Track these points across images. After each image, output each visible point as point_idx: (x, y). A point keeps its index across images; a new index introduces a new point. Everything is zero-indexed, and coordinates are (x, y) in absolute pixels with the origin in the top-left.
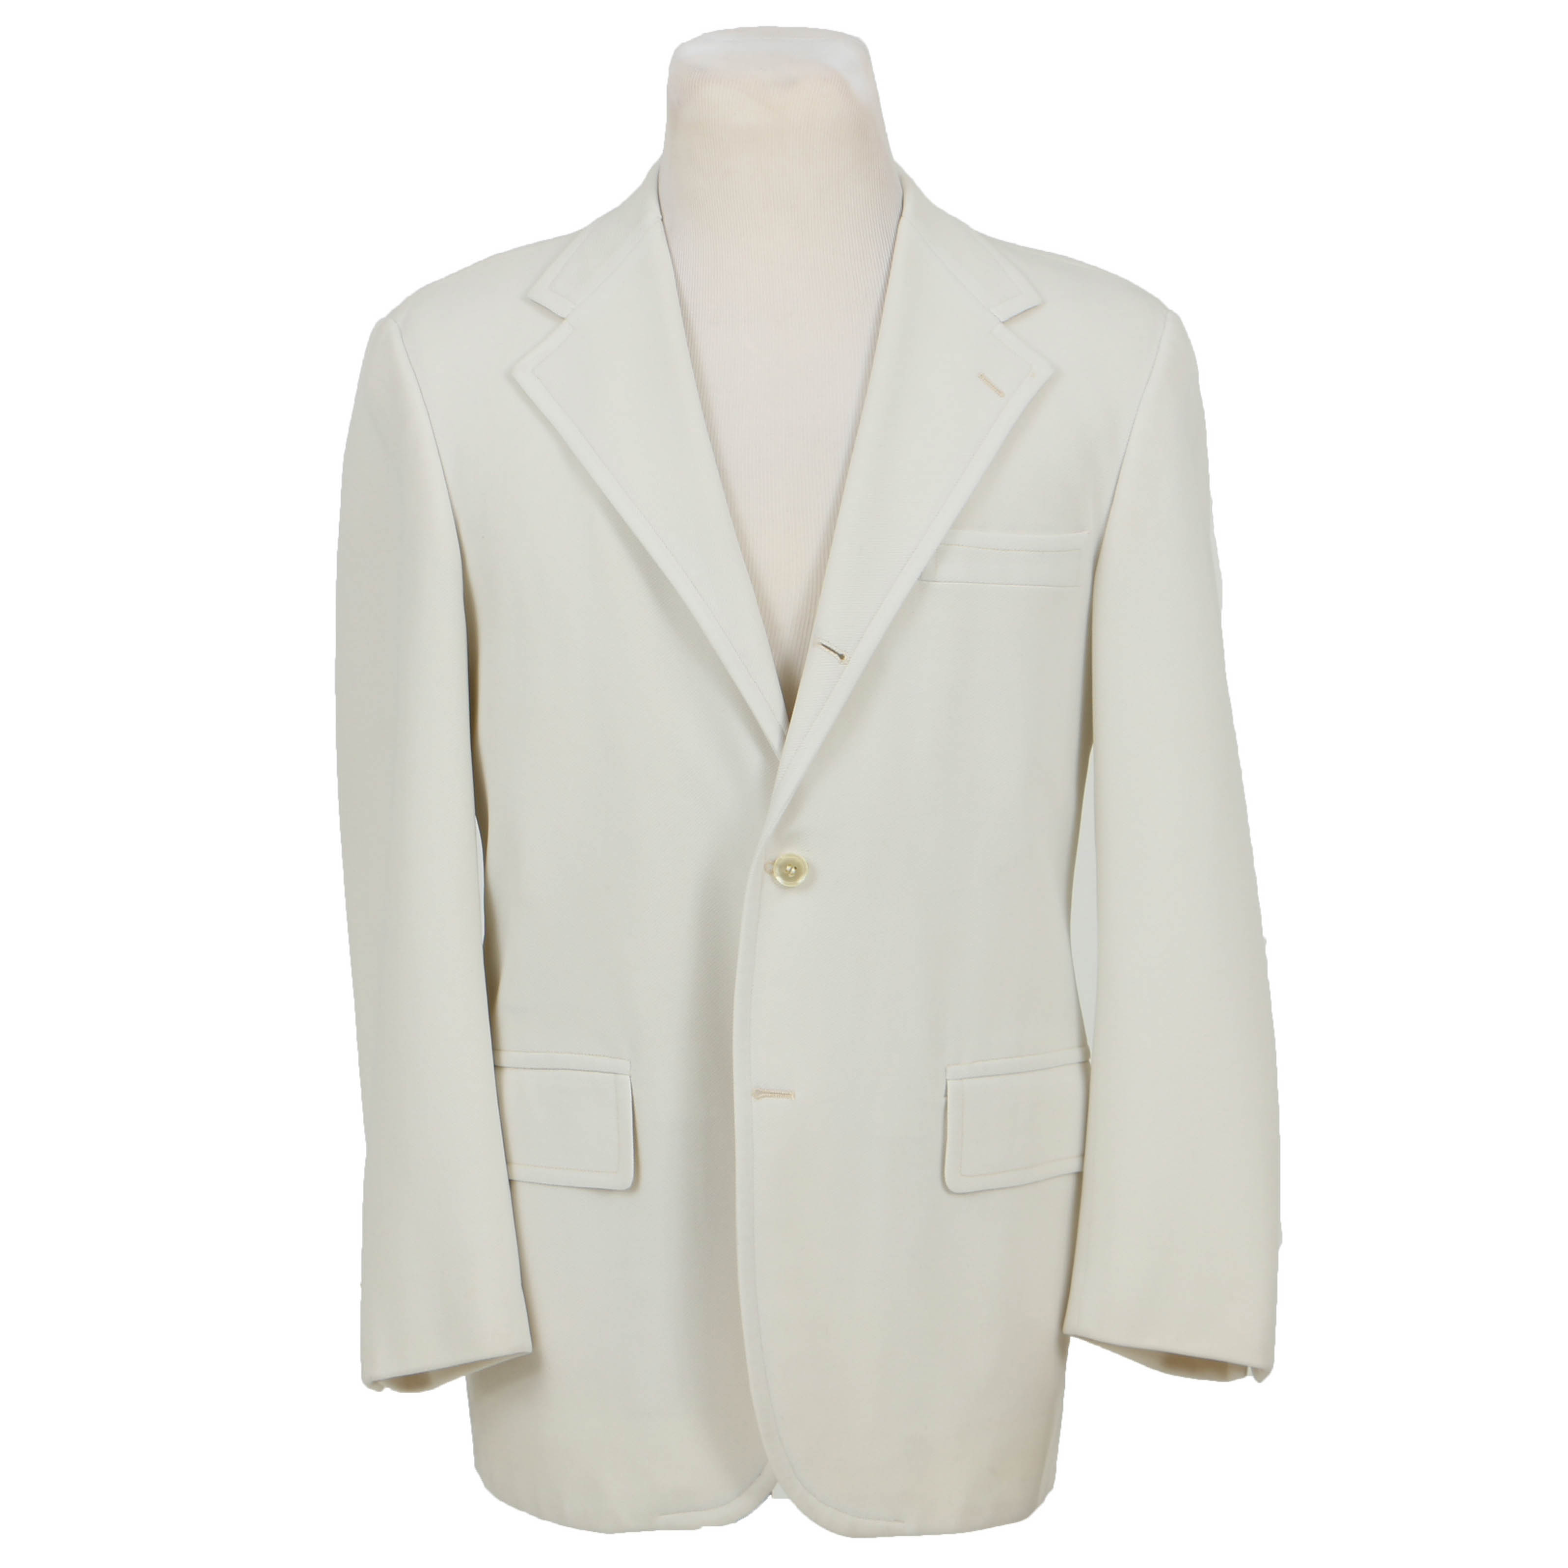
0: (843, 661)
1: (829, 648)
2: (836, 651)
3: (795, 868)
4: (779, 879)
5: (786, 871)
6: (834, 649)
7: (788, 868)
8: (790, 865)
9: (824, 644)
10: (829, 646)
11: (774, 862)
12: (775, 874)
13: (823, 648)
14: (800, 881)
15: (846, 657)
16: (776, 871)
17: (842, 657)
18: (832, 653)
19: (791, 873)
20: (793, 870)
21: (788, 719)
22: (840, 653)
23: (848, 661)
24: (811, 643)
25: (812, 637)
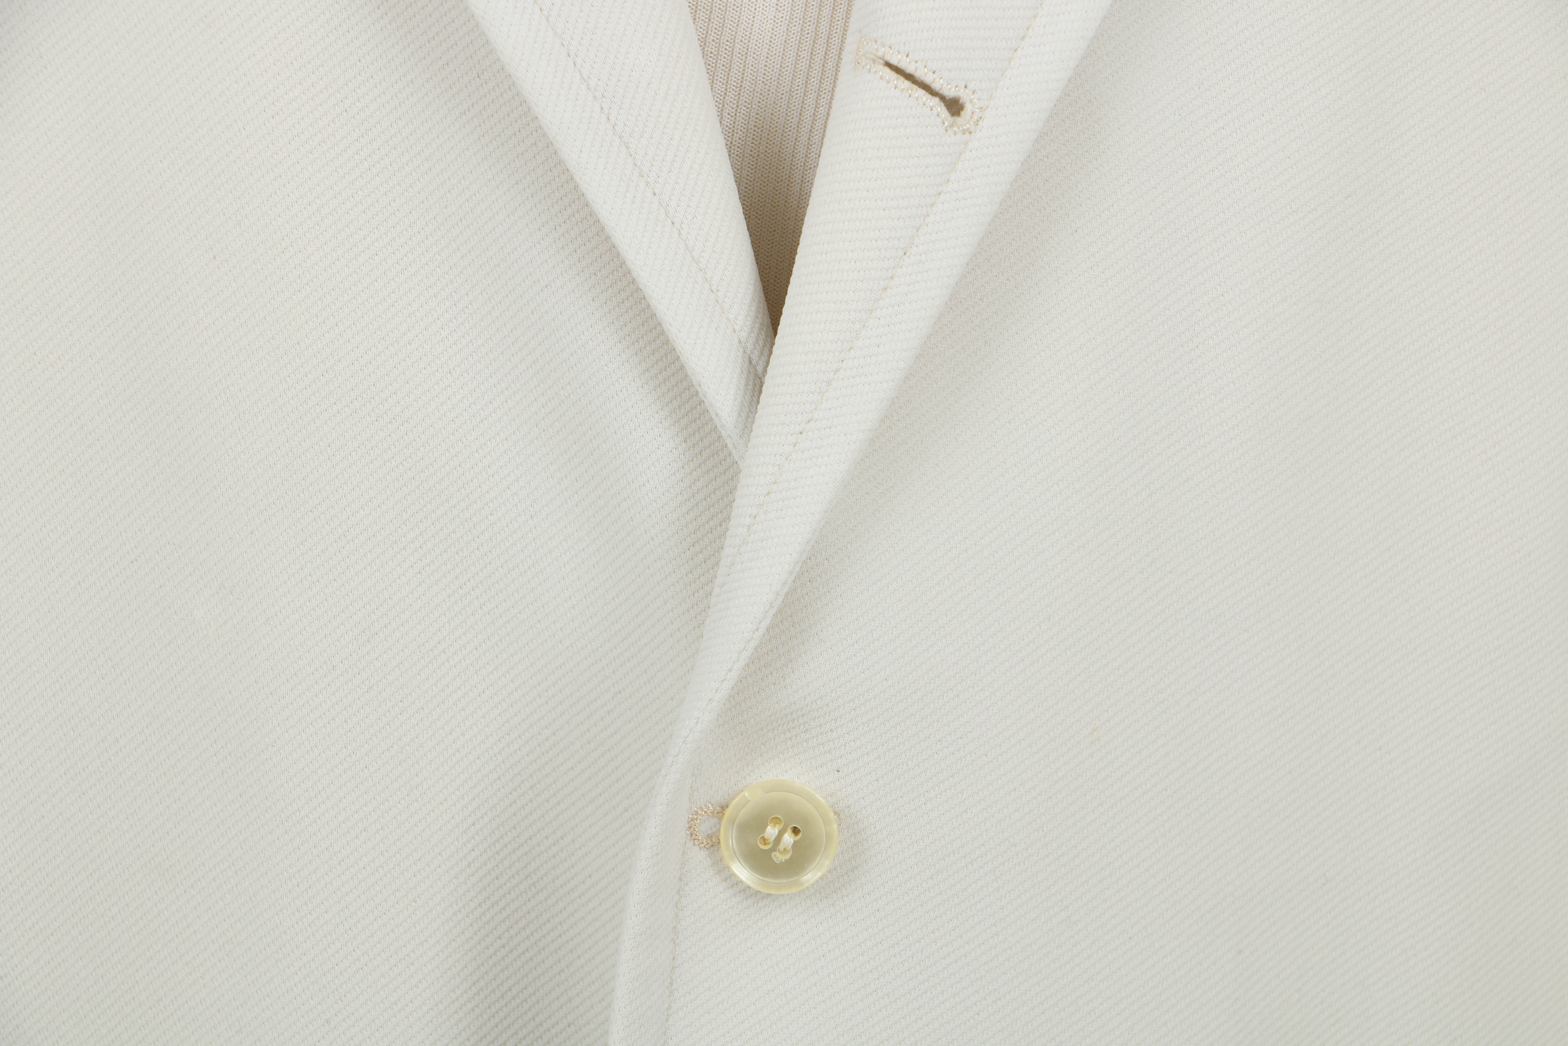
0: (959, 120)
1: (909, 77)
2: (936, 86)
3: (796, 831)
4: (742, 872)
5: (765, 841)
6: (928, 79)
7: (771, 831)
8: (776, 821)
9: (894, 61)
10: (910, 69)
11: (724, 807)
12: (724, 852)
13: (893, 75)
14: (810, 877)
15: (968, 107)
16: (729, 840)
17: (954, 106)
18: (921, 92)
19: (781, 847)
20: (788, 839)
21: (767, 320)
22: (950, 92)
23: (977, 123)
24: (847, 58)
25: (850, 39)
